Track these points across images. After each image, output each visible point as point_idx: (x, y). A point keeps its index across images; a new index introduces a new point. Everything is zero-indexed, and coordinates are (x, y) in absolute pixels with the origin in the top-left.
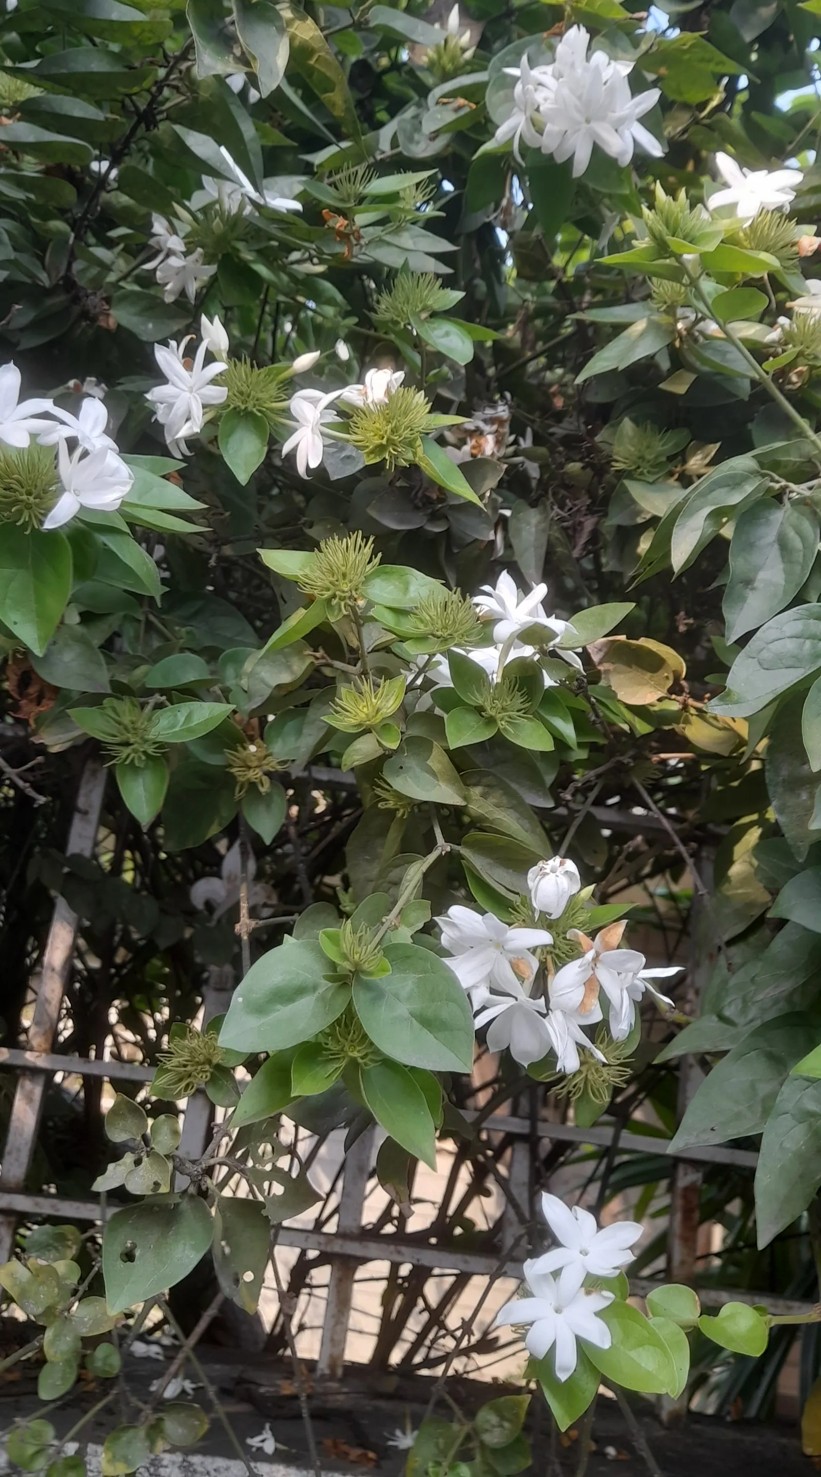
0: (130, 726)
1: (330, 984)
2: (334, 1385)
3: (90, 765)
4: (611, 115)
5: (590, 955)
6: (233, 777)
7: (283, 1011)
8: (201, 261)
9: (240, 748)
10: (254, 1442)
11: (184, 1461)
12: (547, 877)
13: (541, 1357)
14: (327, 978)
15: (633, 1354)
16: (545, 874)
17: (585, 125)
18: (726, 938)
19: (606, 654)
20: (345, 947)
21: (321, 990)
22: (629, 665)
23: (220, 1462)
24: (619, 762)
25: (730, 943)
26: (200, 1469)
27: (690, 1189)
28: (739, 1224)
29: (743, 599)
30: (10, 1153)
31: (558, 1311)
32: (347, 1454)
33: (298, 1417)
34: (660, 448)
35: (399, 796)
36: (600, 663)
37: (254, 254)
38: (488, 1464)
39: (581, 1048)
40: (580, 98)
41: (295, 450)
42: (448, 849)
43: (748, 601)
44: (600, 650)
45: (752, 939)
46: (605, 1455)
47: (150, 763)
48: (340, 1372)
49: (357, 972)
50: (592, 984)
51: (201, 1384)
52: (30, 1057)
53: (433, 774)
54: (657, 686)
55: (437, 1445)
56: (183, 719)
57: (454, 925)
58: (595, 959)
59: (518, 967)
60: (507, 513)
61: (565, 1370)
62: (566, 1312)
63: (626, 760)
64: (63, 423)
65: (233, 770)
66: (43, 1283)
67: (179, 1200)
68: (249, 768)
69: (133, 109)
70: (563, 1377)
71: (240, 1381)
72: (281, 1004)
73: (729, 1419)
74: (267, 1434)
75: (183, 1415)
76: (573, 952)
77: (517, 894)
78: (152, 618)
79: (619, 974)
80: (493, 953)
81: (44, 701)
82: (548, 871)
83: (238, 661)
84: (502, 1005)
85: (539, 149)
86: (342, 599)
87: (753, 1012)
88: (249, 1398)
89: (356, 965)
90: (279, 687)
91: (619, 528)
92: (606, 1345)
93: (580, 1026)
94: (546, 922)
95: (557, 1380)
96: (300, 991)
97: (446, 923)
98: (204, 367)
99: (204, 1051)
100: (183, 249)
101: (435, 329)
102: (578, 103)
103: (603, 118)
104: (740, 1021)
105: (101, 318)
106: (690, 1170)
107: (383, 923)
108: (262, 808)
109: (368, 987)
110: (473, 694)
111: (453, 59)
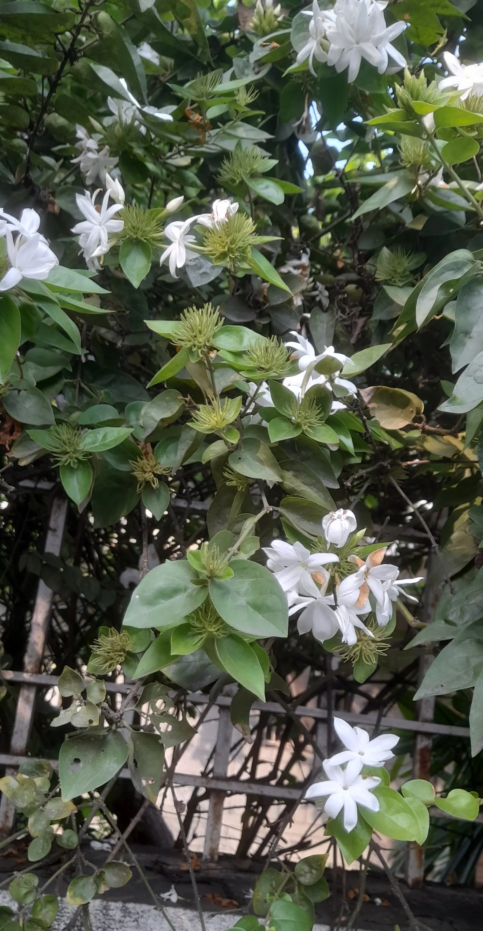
0: (67, 441)
1: (196, 587)
2: (213, 865)
3: (56, 502)
4: (373, 36)
5: (363, 569)
6: (135, 478)
7: (165, 604)
8: (108, 155)
9: (139, 459)
10: (165, 896)
11: (123, 906)
12: (335, 521)
13: (334, 817)
14: (192, 581)
15: (393, 818)
16: (334, 520)
17: (356, 45)
18: (450, 575)
19: (373, 397)
20: (204, 561)
21: (189, 591)
22: (388, 404)
23: (145, 907)
24: (381, 465)
25: (453, 578)
26: (133, 911)
27: (424, 750)
28: (453, 778)
29: (463, 344)
30: (17, 733)
31: (345, 788)
32: (220, 902)
33: (190, 882)
34: (406, 265)
35: (240, 477)
36: (369, 402)
37: (143, 150)
38: (303, 895)
39: (358, 630)
40: (352, 26)
41: (168, 258)
42: (271, 509)
43: (467, 345)
44: (369, 394)
45: (466, 576)
46: (374, 903)
47: (81, 466)
48: (216, 857)
49: (212, 577)
50: (365, 589)
51: (133, 864)
52: (26, 677)
53: (261, 462)
54: (405, 418)
55: (272, 885)
56: (101, 438)
57: (275, 552)
58: (367, 573)
59: (316, 577)
60: (308, 315)
61: (350, 824)
62: (350, 789)
63: (385, 464)
64: (9, 222)
65: (135, 473)
66: (26, 789)
67: (107, 733)
68: (145, 472)
69: (61, 49)
70: (349, 829)
71: (156, 863)
72: (164, 599)
73: (448, 884)
74: (173, 891)
75: (116, 869)
76: (352, 569)
77: (316, 536)
78: (83, 385)
79: (383, 582)
80: (300, 570)
81: (15, 433)
82: (335, 517)
83: (137, 409)
84: (306, 602)
85: (326, 63)
86: (199, 348)
87: (467, 617)
88: (162, 872)
89: (211, 571)
90: (162, 420)
91: (381, 322)
92: (377, 809)
93: (357, 616)
94: (334, 549)
95: (345, 831)
96: (175, 591)
97: (270, 551)
98: (108, 208)
99: (120, 643)
100: (97, 147)
101: (259, 184)
102: (351, 29)
103: (367, 40)
104: (460, 623)
105: (49, 205)
106: (424, 738)
107: (229, 552)
108: (154, 498)
109: (219, 587)
110: (286, 409)
111: (270, 24)
